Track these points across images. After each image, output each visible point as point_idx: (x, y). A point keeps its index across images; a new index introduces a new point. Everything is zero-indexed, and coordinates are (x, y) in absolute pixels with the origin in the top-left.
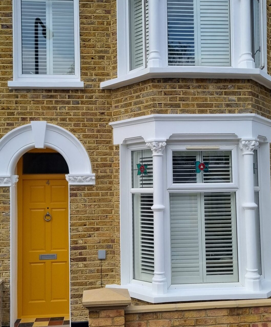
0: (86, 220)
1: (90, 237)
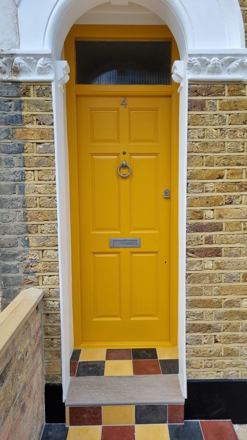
0: (224, 165)
1: (231, 203)
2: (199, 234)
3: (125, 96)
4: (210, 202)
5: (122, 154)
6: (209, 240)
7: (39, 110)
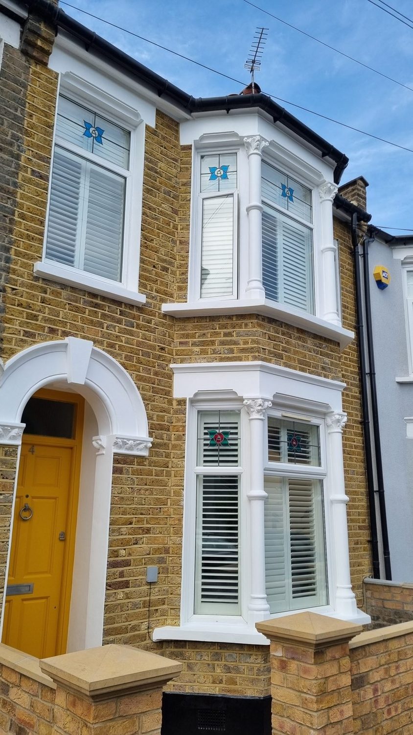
0: (133, 514)
1: (136, 544)
2: (116, 569)
3: (33, 445)
4: (124, 543)
5: (25, 497)
6: (122, 575)
7: (4, 467)
